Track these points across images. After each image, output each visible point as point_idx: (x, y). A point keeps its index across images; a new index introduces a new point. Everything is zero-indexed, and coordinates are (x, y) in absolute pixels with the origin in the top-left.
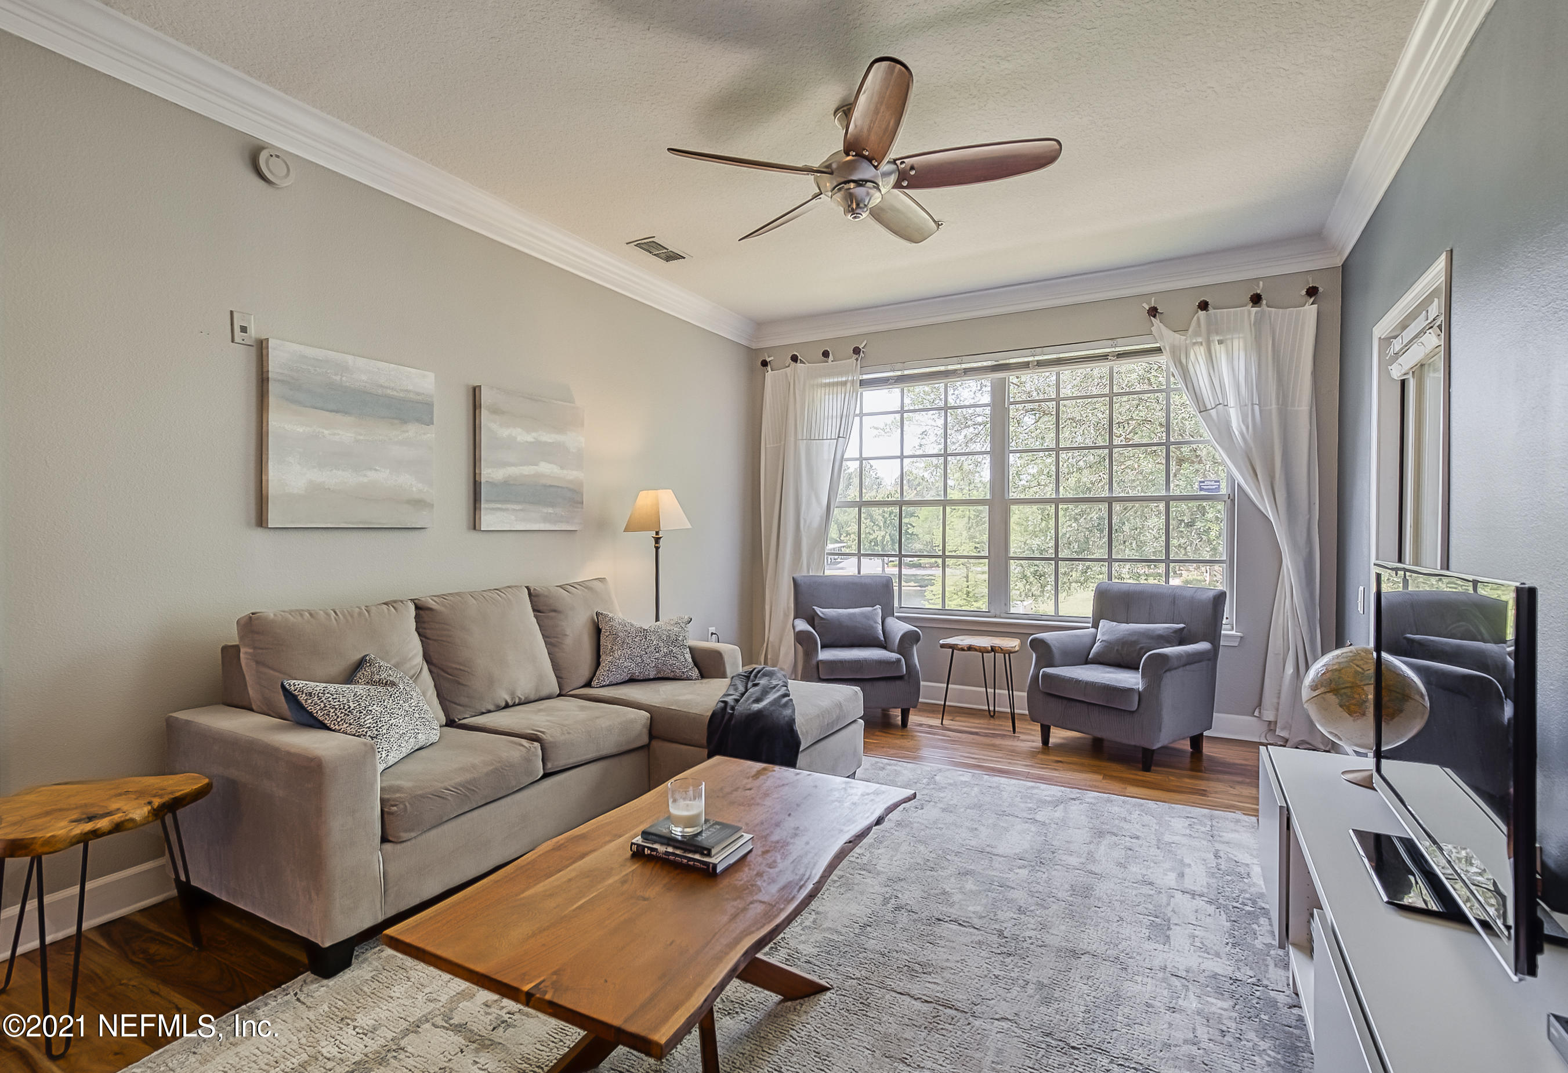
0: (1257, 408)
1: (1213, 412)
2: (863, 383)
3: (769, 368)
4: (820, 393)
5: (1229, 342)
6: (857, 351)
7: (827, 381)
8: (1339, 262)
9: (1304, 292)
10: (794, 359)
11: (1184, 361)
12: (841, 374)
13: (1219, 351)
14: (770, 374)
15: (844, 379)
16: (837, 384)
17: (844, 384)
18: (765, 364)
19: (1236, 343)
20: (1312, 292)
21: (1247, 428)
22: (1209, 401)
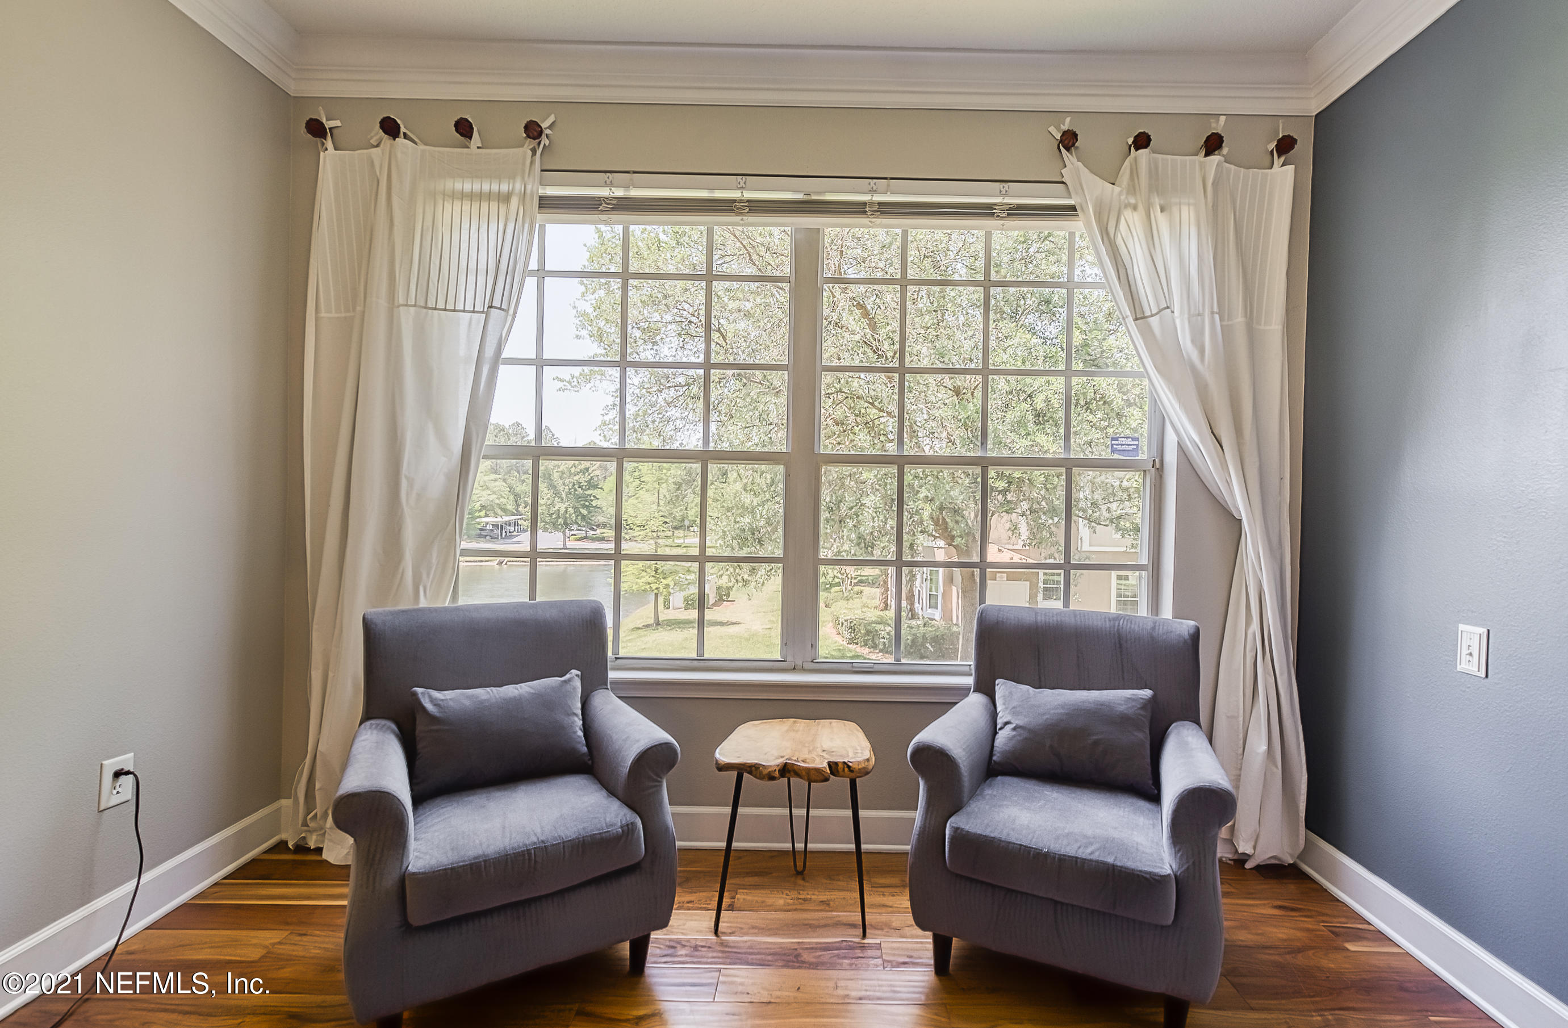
0: (1217, 317)
1: (1154, 321)
2: (546, 204)
3: (329, 143)
4: (450, 212)
5: (1175, 210)
6: (533, 131)
7: (467, 187)
8: (1316, 106)
9: (1272, 146)
10: (390, 128)
11: (1111, 232)
12: (497, 176)
13: (1161, 220)
14: (330, 157)
15: (504, 188)
16: (489, 197)
17: (505, 198)
18: (317, 129)
19: (1185, 209)
20: (1285, 146)
21: (1202, 352)
22: (1149, 302)
